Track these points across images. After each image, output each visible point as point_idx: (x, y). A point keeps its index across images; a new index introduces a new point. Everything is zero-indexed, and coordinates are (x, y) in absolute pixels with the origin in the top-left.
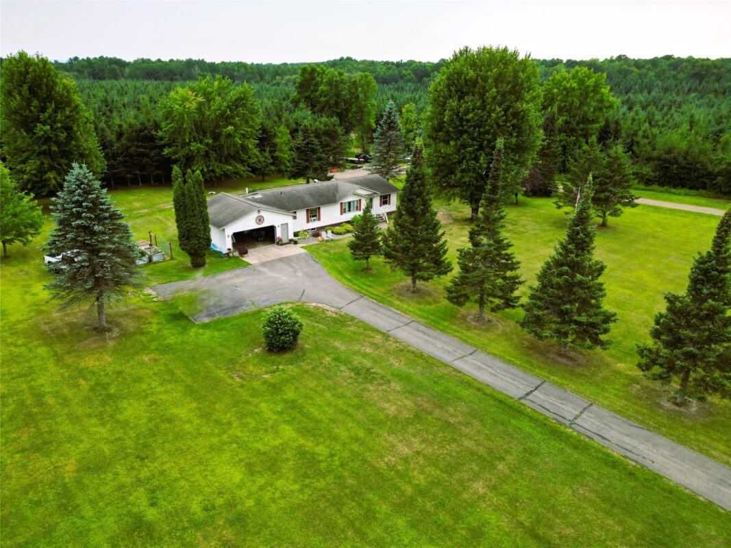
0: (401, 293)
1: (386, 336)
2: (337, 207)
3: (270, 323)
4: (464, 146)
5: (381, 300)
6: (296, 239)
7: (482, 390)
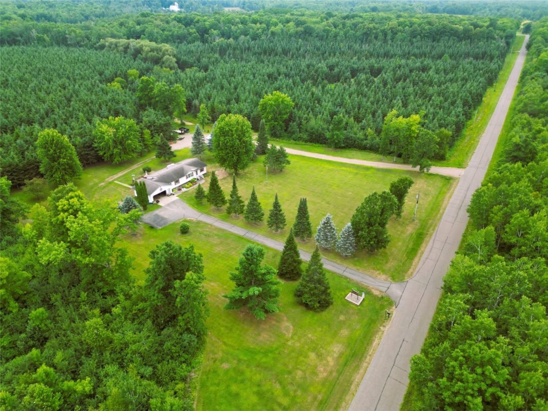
0: (213, 211)
1: (211, 225)
2: (185, 177)
3: (182, 227)
4: (228, 153)
5: (208, 214)
6: (173, 193)
7: (236, 235)
